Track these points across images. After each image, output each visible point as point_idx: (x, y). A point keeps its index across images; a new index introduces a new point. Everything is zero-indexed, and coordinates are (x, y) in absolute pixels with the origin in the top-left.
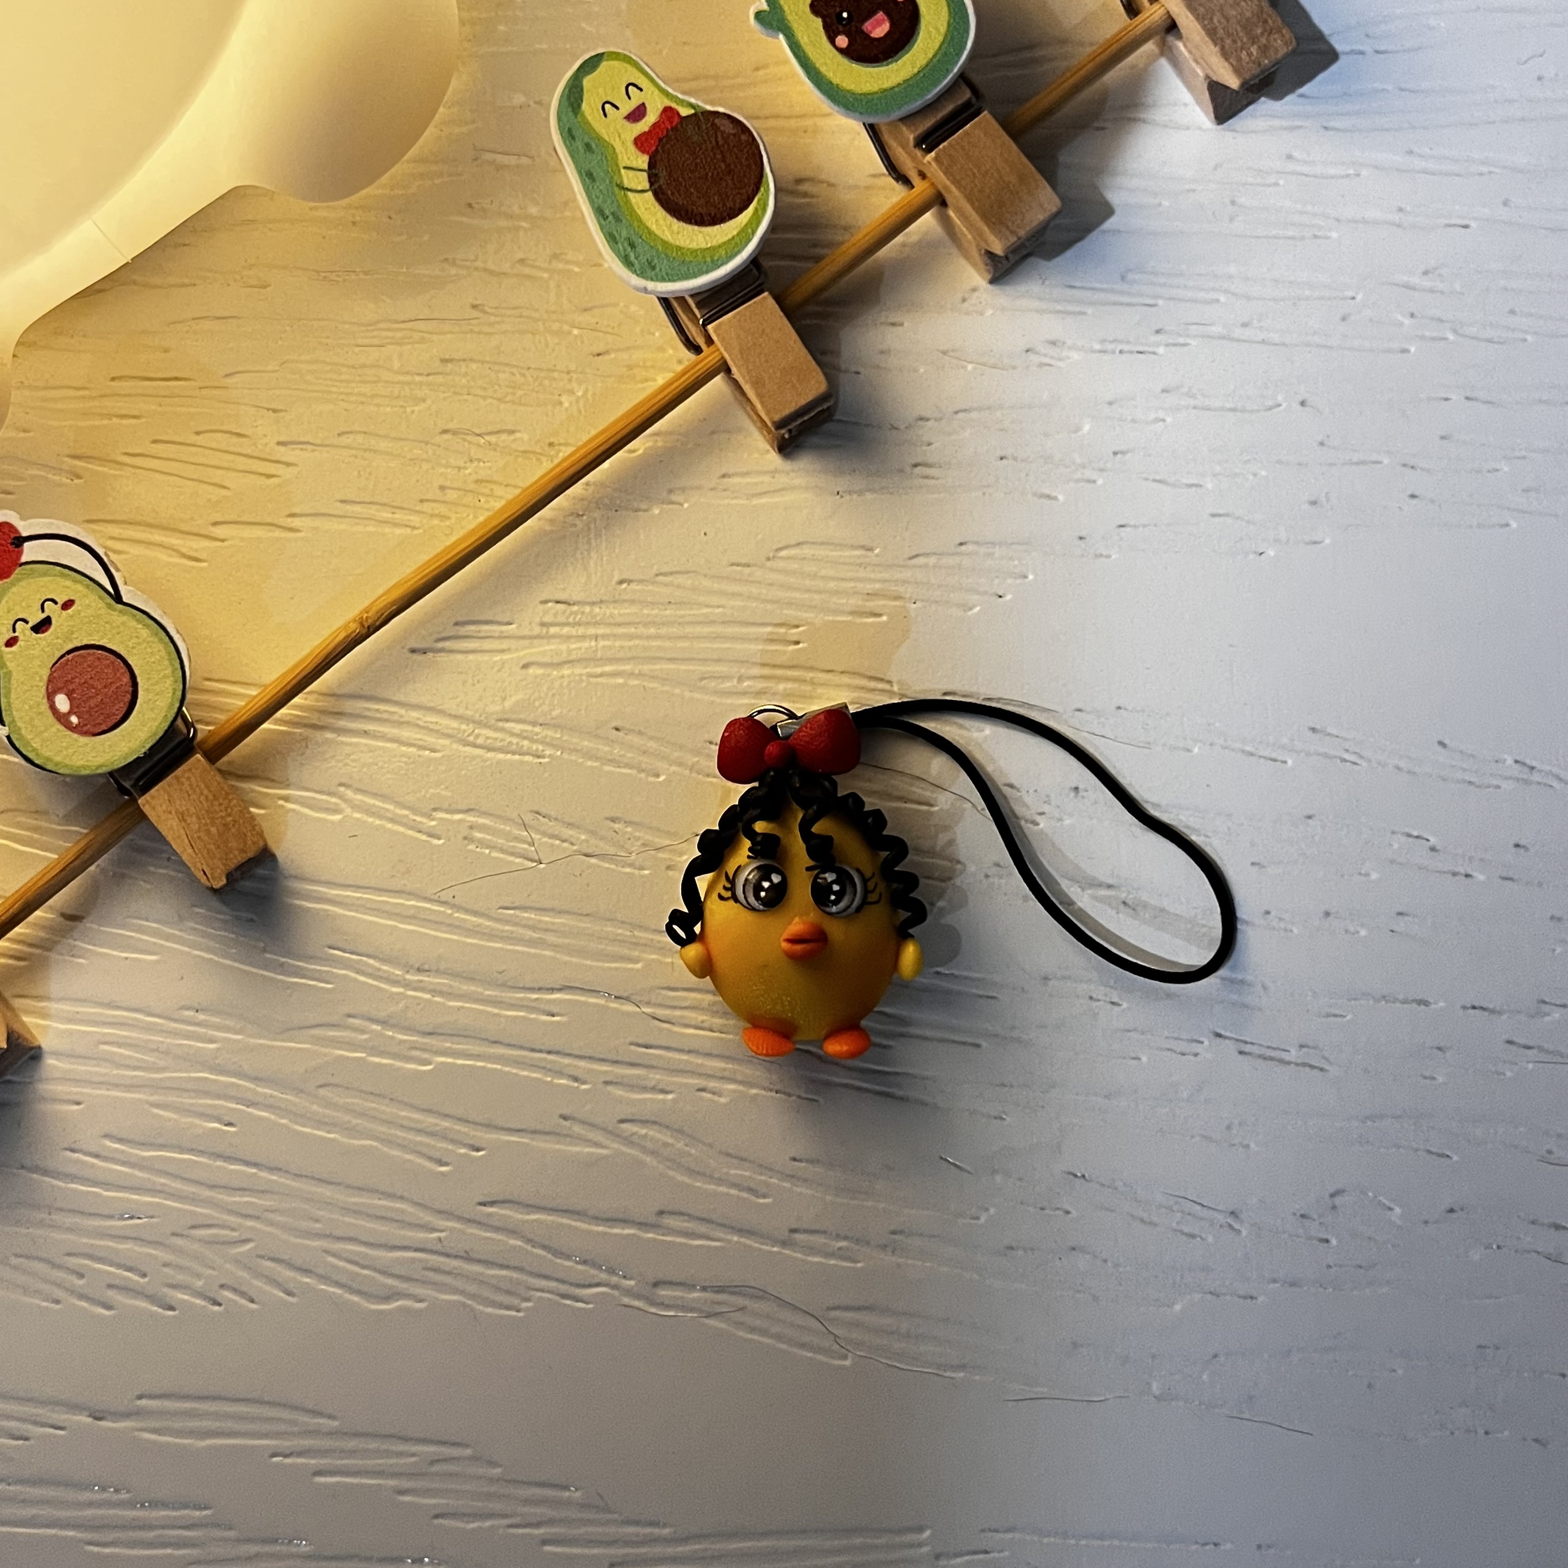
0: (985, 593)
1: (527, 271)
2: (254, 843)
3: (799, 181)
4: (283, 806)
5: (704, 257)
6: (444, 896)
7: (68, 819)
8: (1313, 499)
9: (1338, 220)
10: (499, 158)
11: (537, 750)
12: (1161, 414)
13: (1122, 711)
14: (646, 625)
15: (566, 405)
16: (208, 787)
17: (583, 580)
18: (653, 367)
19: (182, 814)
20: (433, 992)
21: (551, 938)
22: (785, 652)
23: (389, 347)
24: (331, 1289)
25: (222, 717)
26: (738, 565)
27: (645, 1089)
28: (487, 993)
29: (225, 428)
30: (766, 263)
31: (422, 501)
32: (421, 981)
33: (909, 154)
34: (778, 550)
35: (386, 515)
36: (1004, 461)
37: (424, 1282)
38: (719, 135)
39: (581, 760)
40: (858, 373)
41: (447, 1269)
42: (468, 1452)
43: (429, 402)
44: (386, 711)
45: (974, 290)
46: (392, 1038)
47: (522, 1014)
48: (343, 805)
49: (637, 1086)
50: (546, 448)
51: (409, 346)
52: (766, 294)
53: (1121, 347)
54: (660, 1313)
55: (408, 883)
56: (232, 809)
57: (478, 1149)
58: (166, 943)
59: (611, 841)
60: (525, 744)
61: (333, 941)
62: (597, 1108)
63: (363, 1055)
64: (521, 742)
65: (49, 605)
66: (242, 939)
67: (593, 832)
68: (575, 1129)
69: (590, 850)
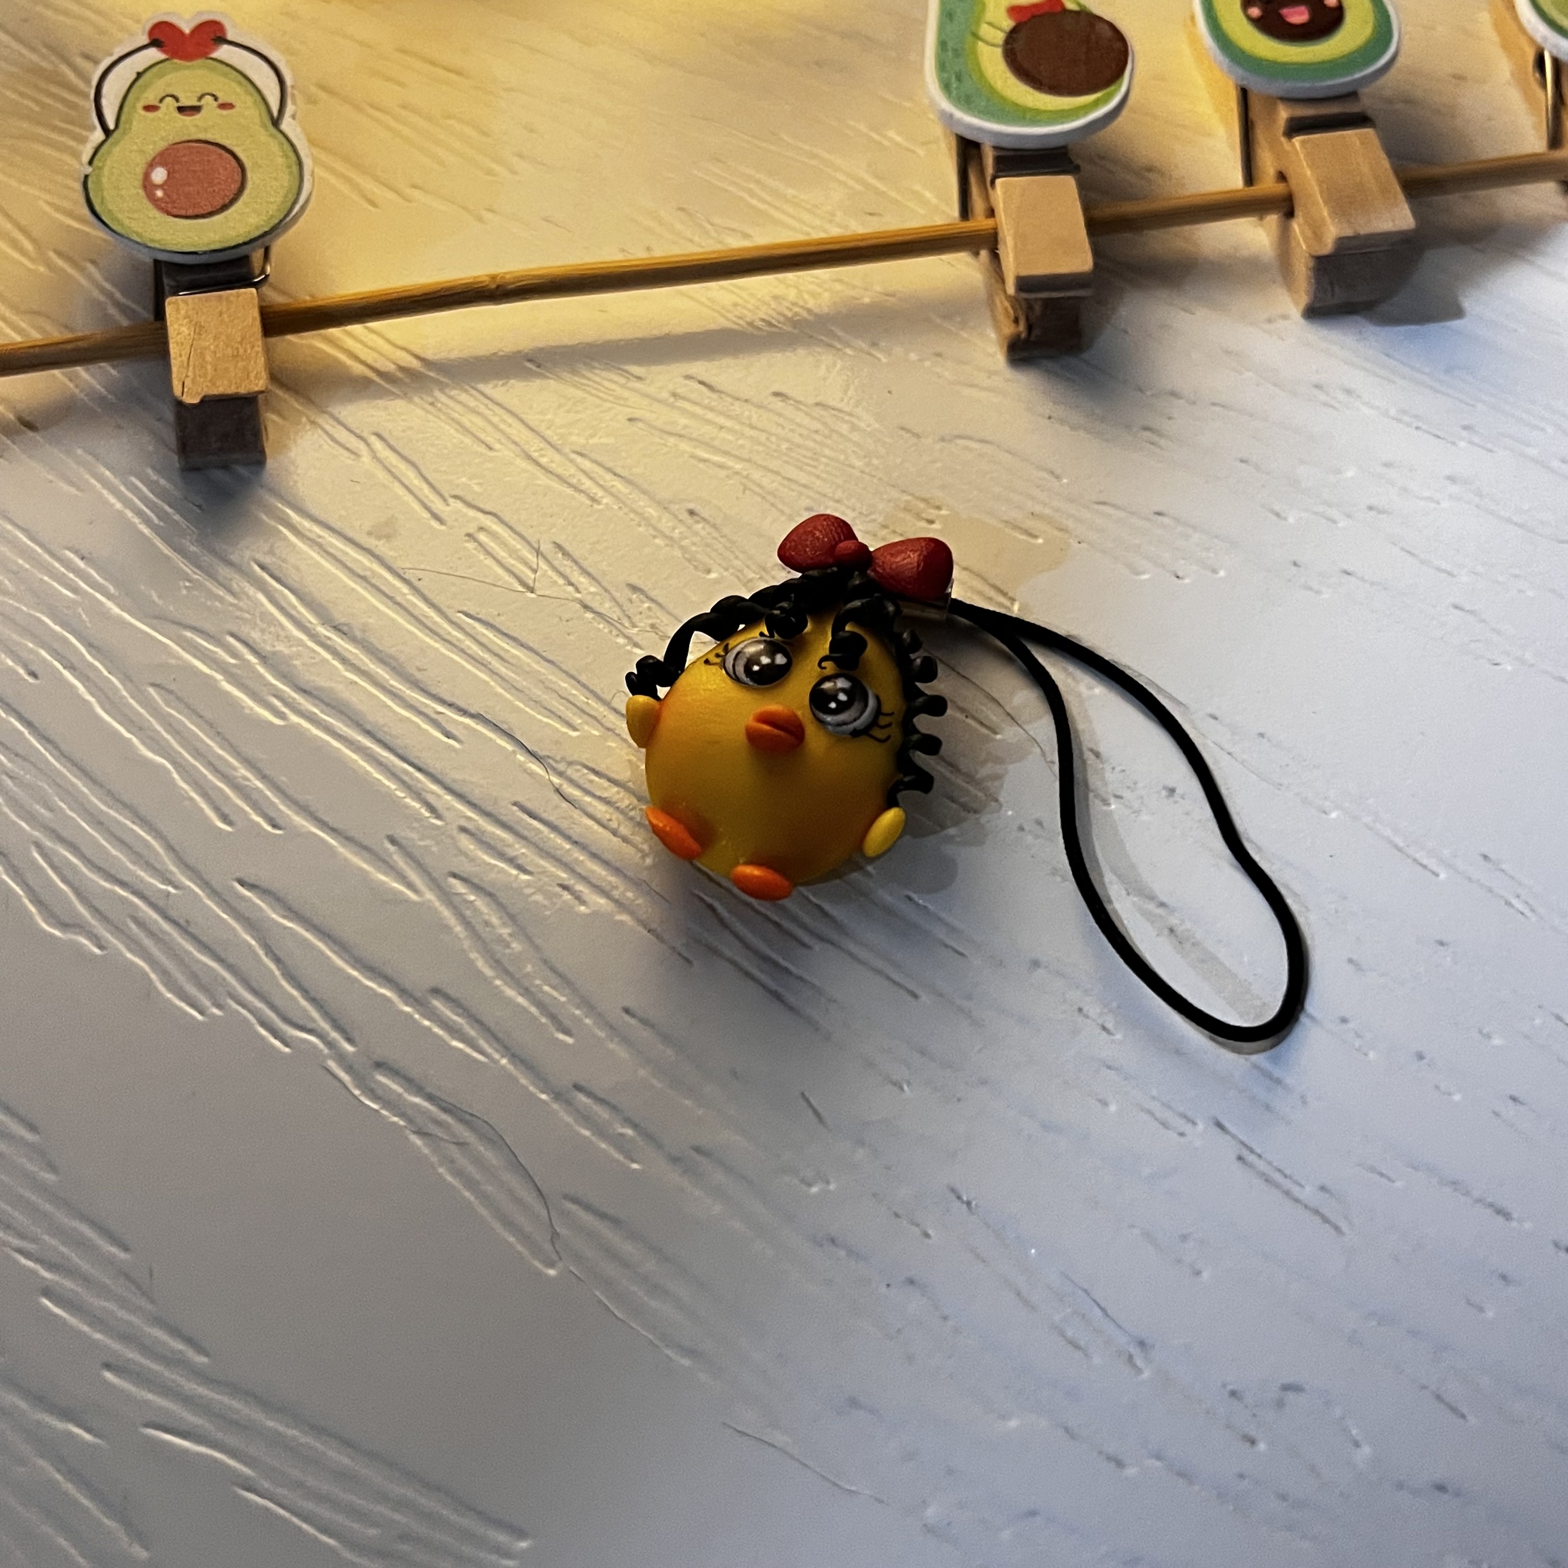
0: (1163, 567)
6: (409, 575)
11: (596, 494)
12: (1437, 496)
13: (1263, 739)
17: (740, 375)
20: (335, 654)
21: (496, 664)
24: (16, 887)
27: (502, 856)
32: (329, 638)
34: (959, 437)
36: (1243, 465)
37: (119, 930)
38: (1094, 35)
41: (154, 929)
42: (33, 1138)
46: (261, 677)
47: (414, 718)
48: (366, 453)
49: (494, 849)
52: (1071, 178)
53: (1420, 424)
54: (363, 1099)
55: (381, 547)
56: (253, 347)
57: (275, 826)
58: (98, 486)
59: (620, 606)
60: (587, 484)
61: (267, 560)
62: (434, 849)
63: (219, 677)
64: (584, 480)
65: (208, 98)
66: (177, 517)
67: (606, 590)
68: (396, 857)
69: (595, 605)
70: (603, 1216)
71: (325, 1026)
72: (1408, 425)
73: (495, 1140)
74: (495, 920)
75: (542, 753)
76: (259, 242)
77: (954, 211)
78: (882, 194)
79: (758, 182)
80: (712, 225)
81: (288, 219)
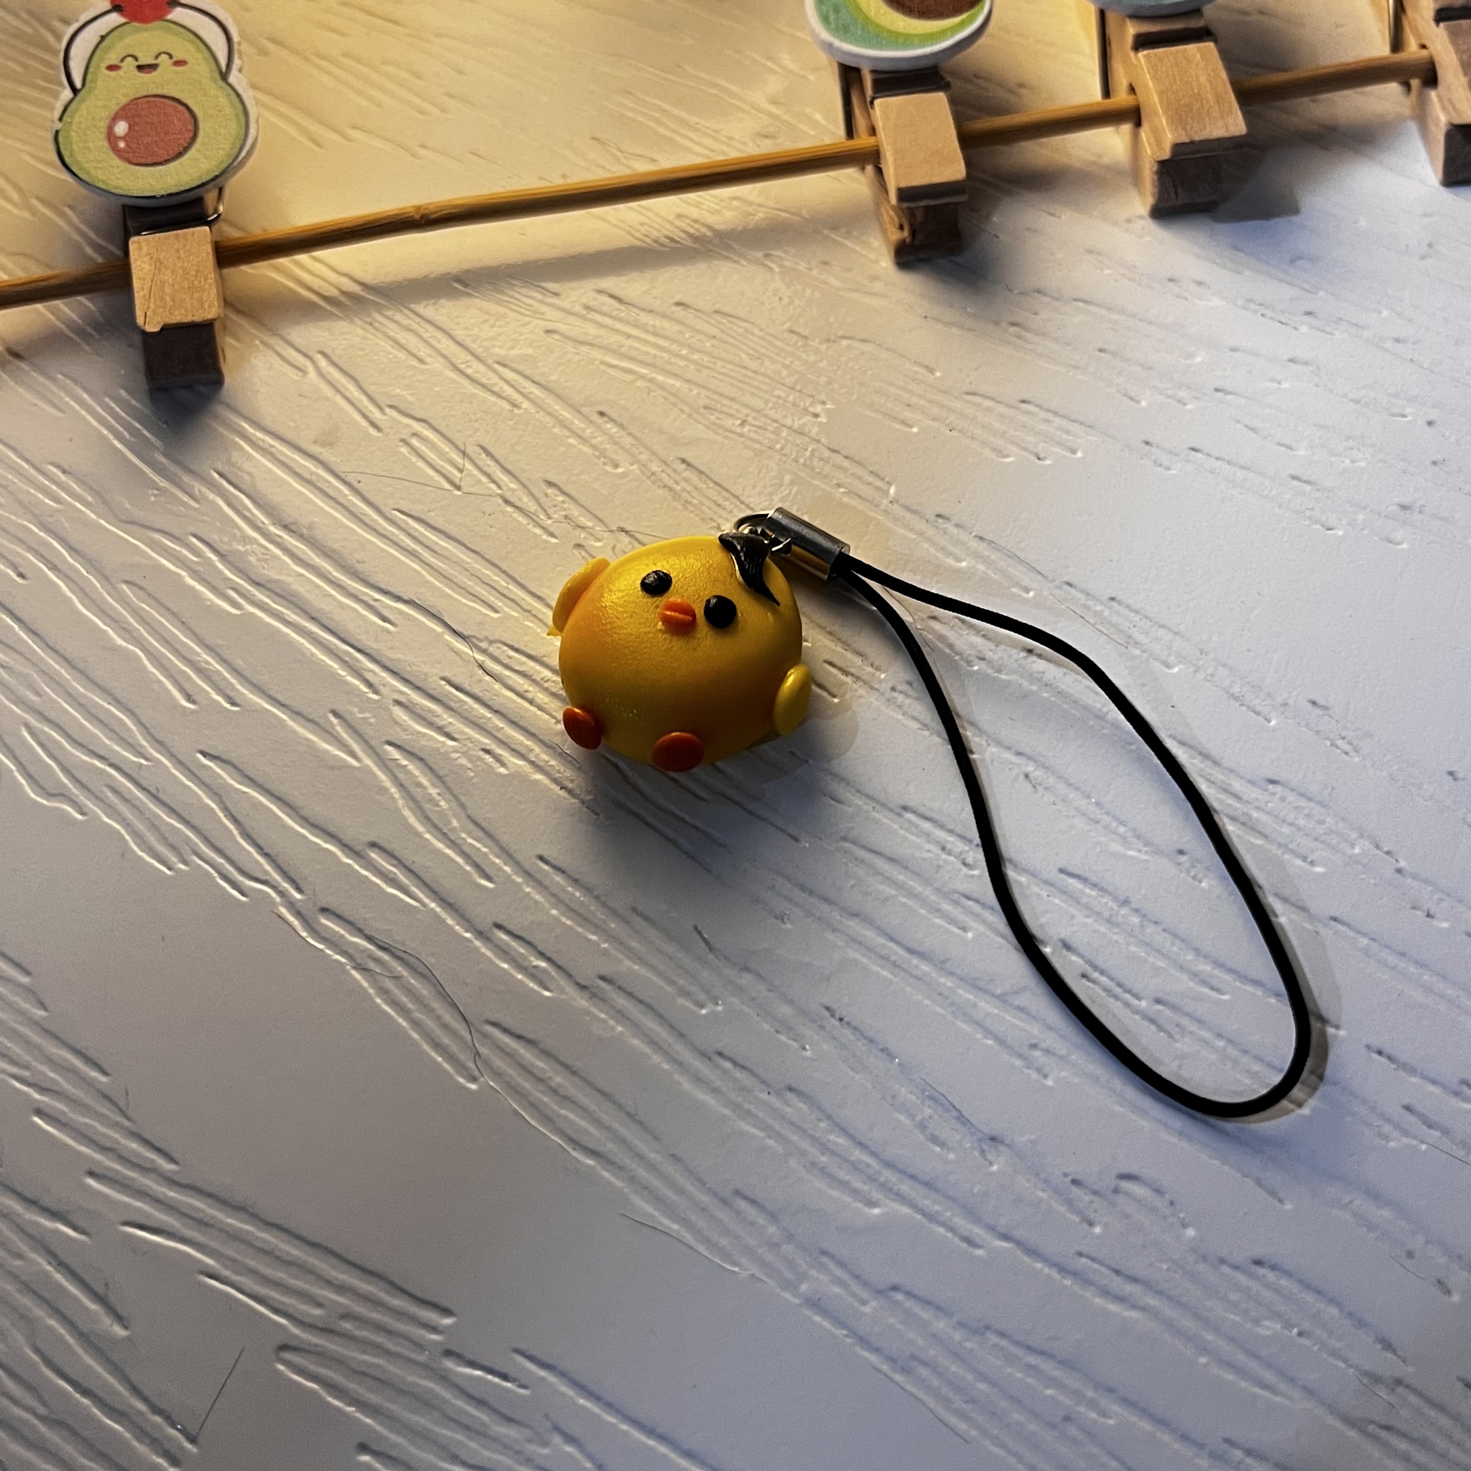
0: (1025, 449)
6: (350, 478)
8: (1406, 503)
11: (517, 400)
12: (1279, 377)
13: (1114, 604)
17: (645, 289)
20: (284, 550)
21: (426, 555)
26: (797, 334)
27: (431, 725)
28: (334, 573)
32: (280, 537)
36: (1102, 354)
37: (98, 799)
39: (551, 424)
40: (997, 237)
41: (127, 796)
42: (25, 980)
46: (221, 572)
47: (355, 605)
48: (311, 369)
49: (425, 719)
52: (943, 94)
53: (1265, 312)
54: (310, 940)
55: (325, 454)
56: (206, 279)
57: (233, 704)
58: (77, 407)
59: (537, 501)
60: (508, 391)
61: (225, 470)
62: (372, 720)
63: (183, 573)
64: (506, 387)
65: (164, 57)
66: (145, 432)
67: (525, 486)
68: (339, 729)
69: (512, 499)
70: (519, 1037)
71: (277, 877)
72: (1255, 312)
73: (425, 974)
74: (424, 781)
75: (466, 633)
76: (212, 184)
77: (841, 131)
78: (775, 117)
79: (664, 111)
80: (621, 151)
81: (235, 163)
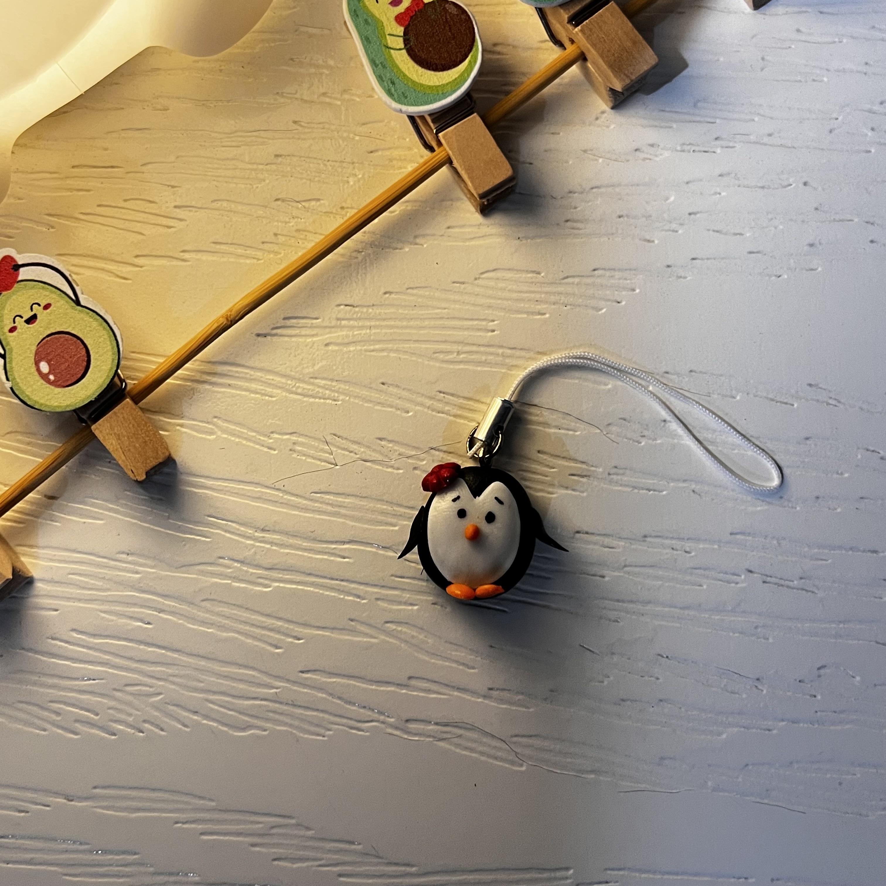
0: (609, 300)
1: (327, 100)
2: (163, 453)
3: (495, 45)
4: (178, 430)
5: (438, 91)
6: (277, 486)
7: (49, 437)
8: (811, 242)
9: (828, 70)
10: (310, 30)
11: (334, 396)
12: (718, 190)
13: (693, 374)
14: (401, 320)
15: (352, 183)
16: (134, 419)
17: (362, 292)
18: (405, 160)
19: (119, 435)
20: (272, 543)
21: (343, 511)
22: (486, 336)
23: (243, 147)
24: (211, 723)
25: (142, 375)
26: (457, 283)
27: (400, 603)
28: (304, 544)
29: (140, 197)
30: (475, 95)
31: (263, 243)
32: (263, 537)
33: (564, 28)
34: (483, 273)
35: (240, 251)
36: (622, 219)
37: (268, 720)
38: (448, 15)
39: (361, 403)
40: (531, 164)
41: (280, 711)
42: (293, 821)
43: (267, 181)
44: (242, 372)
45: (603, 112)
46: (247, 572)
47: (326, 557)
48: (216, 430)
49: (395, 601)
50: (339, 210)
51: (255, 147)
52: (475, 114)
53: (694, 148)
54: (410, 738)
55: (255, 478)
56: (149, 432)
57: (299, 639)
58: (108, 513)
59: (379, 452)
60: (327, 393)
61: (211, 512)
62: (371, 615)
63: (229, 581)
64: (324, 391)
65: (35, 306)
67: (369, 447)
68: (358, 627)
69: (368, 458)
70: (531, 736)
71: (376, 716)
72: (689, 151)
73: (472, 728)
74: (414, 633)
75: (388, 546)
